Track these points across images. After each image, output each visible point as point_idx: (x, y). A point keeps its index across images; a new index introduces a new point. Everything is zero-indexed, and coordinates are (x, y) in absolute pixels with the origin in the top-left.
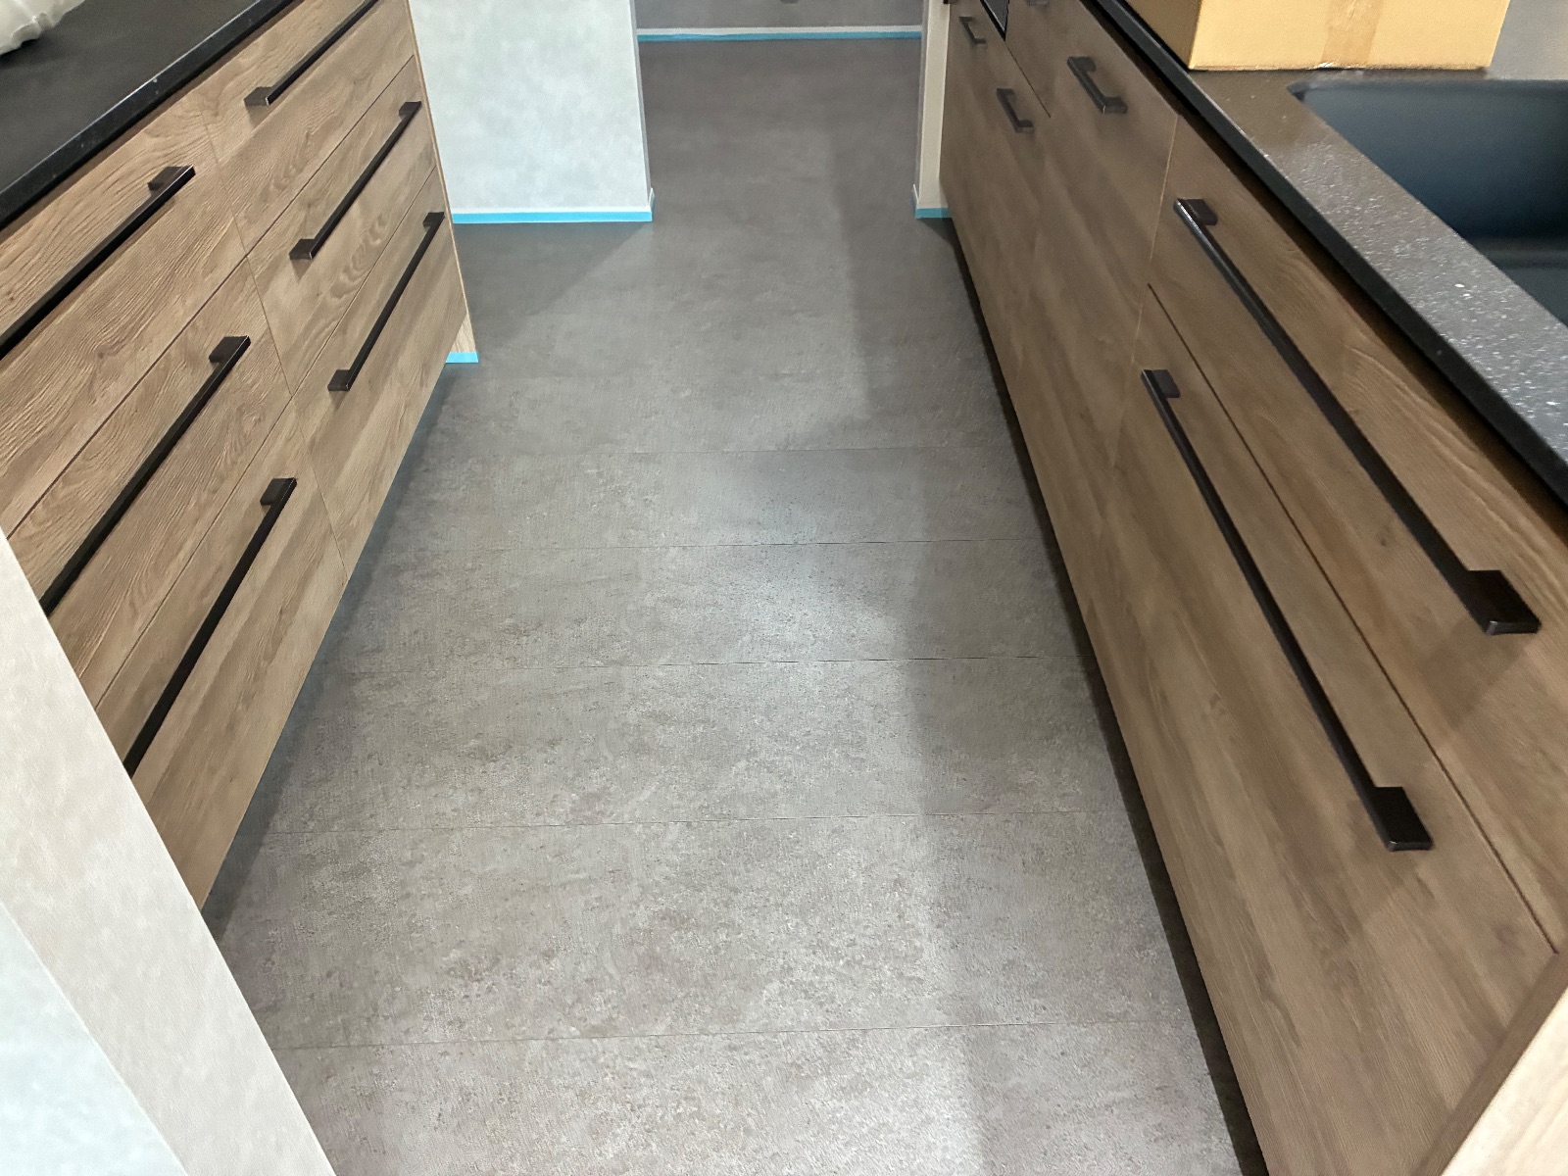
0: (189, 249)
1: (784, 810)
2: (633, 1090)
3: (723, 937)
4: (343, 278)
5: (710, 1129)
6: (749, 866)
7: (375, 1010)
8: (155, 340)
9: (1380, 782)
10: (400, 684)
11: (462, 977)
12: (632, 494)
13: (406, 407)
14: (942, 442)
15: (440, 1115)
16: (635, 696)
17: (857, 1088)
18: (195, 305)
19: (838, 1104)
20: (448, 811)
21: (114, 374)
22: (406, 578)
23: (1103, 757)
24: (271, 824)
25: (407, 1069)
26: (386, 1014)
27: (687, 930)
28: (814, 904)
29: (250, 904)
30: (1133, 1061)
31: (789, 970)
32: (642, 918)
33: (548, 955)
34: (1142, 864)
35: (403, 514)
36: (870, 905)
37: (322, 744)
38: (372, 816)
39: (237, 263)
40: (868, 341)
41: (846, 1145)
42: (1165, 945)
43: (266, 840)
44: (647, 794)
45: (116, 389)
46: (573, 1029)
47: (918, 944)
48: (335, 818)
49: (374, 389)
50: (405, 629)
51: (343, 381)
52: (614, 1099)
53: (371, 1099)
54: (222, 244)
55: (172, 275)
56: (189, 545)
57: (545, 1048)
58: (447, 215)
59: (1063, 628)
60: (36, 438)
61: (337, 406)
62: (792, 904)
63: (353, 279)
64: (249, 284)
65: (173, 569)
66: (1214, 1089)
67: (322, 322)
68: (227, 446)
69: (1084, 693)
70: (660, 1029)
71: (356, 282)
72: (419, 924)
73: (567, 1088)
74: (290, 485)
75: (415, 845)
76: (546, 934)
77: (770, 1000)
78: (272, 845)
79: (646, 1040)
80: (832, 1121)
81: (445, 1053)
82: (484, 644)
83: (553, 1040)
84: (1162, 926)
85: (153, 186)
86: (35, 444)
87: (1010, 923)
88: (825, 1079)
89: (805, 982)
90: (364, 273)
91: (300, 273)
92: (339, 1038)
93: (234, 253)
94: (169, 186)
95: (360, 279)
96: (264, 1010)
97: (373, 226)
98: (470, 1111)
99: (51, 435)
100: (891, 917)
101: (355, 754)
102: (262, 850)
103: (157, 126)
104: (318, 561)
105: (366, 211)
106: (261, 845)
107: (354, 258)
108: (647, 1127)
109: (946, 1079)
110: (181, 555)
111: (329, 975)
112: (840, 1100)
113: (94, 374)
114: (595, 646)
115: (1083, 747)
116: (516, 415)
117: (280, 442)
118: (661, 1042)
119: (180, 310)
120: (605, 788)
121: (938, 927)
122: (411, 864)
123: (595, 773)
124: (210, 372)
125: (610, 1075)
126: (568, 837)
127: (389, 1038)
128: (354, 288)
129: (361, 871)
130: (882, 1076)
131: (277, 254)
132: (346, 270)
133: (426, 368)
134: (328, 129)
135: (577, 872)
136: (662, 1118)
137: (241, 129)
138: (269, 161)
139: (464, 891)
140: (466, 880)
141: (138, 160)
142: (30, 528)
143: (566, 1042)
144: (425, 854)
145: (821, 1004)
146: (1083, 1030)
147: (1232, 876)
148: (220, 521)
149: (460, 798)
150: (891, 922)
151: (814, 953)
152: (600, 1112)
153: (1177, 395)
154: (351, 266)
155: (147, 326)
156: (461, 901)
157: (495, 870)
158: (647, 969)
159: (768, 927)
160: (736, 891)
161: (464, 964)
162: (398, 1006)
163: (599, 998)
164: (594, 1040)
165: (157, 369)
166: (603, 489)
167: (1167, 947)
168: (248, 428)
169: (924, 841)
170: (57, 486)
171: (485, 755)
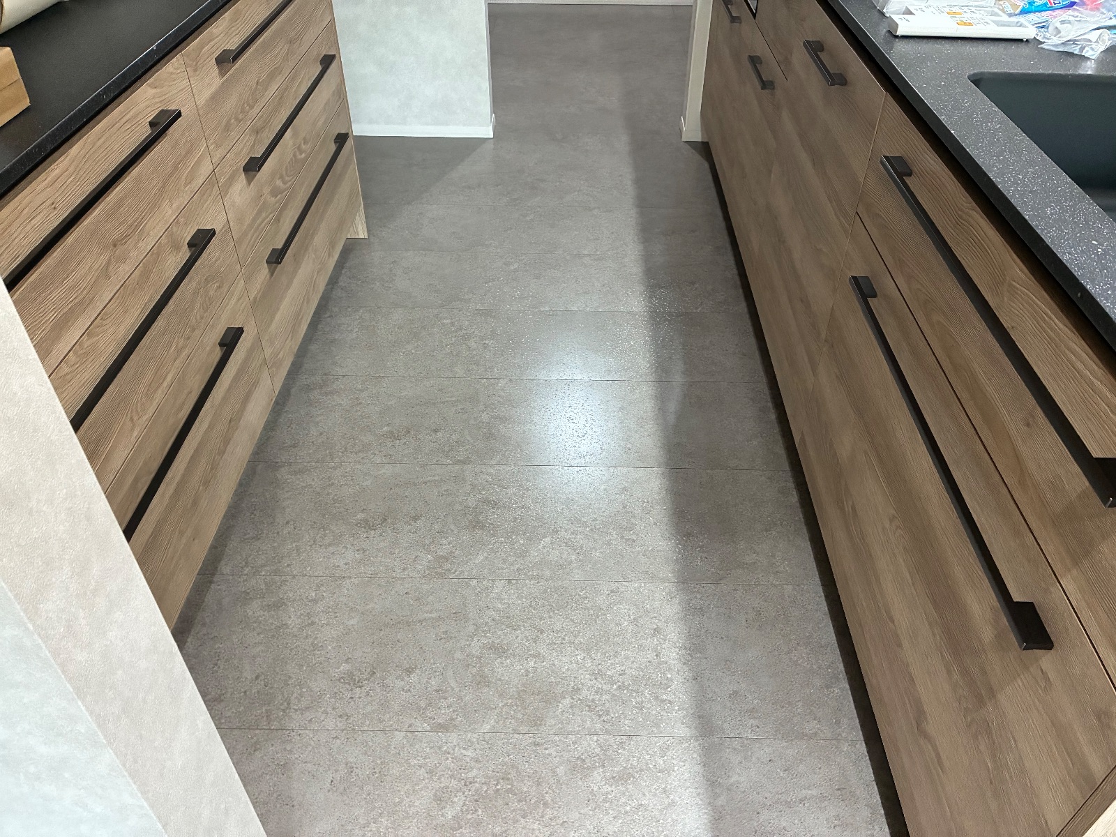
0: (176, 168)
1: (578, 575)
2: (466, 771)
3: (532, 664)
4: (279, 183)
5: (519, 801)
6: (551, 613)
7: (289, 704)
8: (152, 233)
9: (1017, 597)
10: (309, 471)
11: (349, 684)
12: (475, 339)
13: (318, 272)
14: (697, 308)
15: (332, 781)
16: (474, 486)
17: (622, 778)
18: (178, 208)
19: (610, 789)
20: (342, 563)
21: (123, 259)
22: (315, 394)
23: (806, 546)
24: (219, 569)
25: (310, 748)
26: (296, 707)
27: (507, 658)
28: (596, 643)
29: (204, 624)
30: (820, 768)
31: (577, 690)
32: (475, 648)
33: (409, 671)
34: (831, 626)
35: (313, 347)
36: (636, 646)
37: (255, 512)
38: (288, 565)
39: (208, 175)
40: (646, 231)
41: (614, 818)
42: (846, 685)
43: (215, 579)
44: (481, 558)
45: (125, 269)
46: (426, 725)
47: (669, 676)
48: (263, 566)
49: (297, 262)
50: (314, 432)
51: (277, 258)
52: (452, 777)
53: (285, 767)
54: (198, 163)
55: (163, 187)
56: (169, 378)
57: (405, 737)
58: (350, 134)
59: (780, 450)
60: (70, 306)
61: (272, 275)
62: (581, 643)
63: (285, 183)
64: (216, 190)
65: (159, 395)
66: (877, 792)
67: (264, 215)
68: (197, 305)
69: (794, 498)
70: (486, 727)
71: (288, 185)
72: (320, 645)
73: (421, 767)
74: (240, 331)
75: (318, 586)
76: (408, 656)
77: (564, 711)
78: (219, 583)
79: (475, 735)
80: (605, 801)
81: (336, 738)
82: (369, 445)
83: (412, 732)
84: (844, 672)
85: (152, 124)
86: (70, 309)
87: (736, 663)
88: (601, 770)
89: (589, 699)
90: (292, 179)
91: (249, 181)
92: (264, 723)
93: (206, 168)
94: (163, 124)
95: (290, 183)
96: (212, 700)
97: (300, 145)
98: (352, 780)
99: (80, 303)
100: (651, 656)
101: (278, 520)
102: (213, 586)
103: (156, 80)
104: (255, 384)
105: (295, 135)
106: (211, 582)
107: (286, 168)
108: (475, 797)
109: (687, 775)
110: (165, 384)
111: (257, 678)
112: (611, 786)
113: (109, 261)
114: (446, 449)
115: (791, 538)
116: (394, 278)
117: (233, 301)
118: (487, 737)
119: (168, 211)
120: (451, 552)
121: (684, 664)
122: (315, 601)
123: (445, 542)
124: (188, 254)
125: (450, 759)
126: (425, 587)
127: (298, 725)
128: (285, 190)
129: (279, 605)
130: (641, 770)
131: (235, 168)
132: (281, 177)
133: (332, 244)
134: (272, 76)
135: (430, 613)
136: (486, 791)
137: (212, 79)
138: (231, 103)
139: (351, 622)
140: (353, 614)
141: (142, 106)
142: (65, 369)
143: (420, 734)
144: (325, 594)
145: (600, 716)
146: (785, 744)
147: (900, 645)
148: (191, 360)
149: (350, 555)
150: (651, 659)
151: (596, 679)
152: (442, 785)
153: (875, 296)
154: (284, 173)
155: (146, 223)
156: (349, 630)
157: (373, 608)
158: (478, 684)
159: (564, 658)
160: (542, 632)
161: (351, 675)
162: (304, 703)
163: (444, 703)
164: (439, 734)
165: (153, 254)
166: (454, 335)
167: (848, 687)
168: (211, 293)
169: (676, 601)
170: (82, 340)
171: (368, 525)
